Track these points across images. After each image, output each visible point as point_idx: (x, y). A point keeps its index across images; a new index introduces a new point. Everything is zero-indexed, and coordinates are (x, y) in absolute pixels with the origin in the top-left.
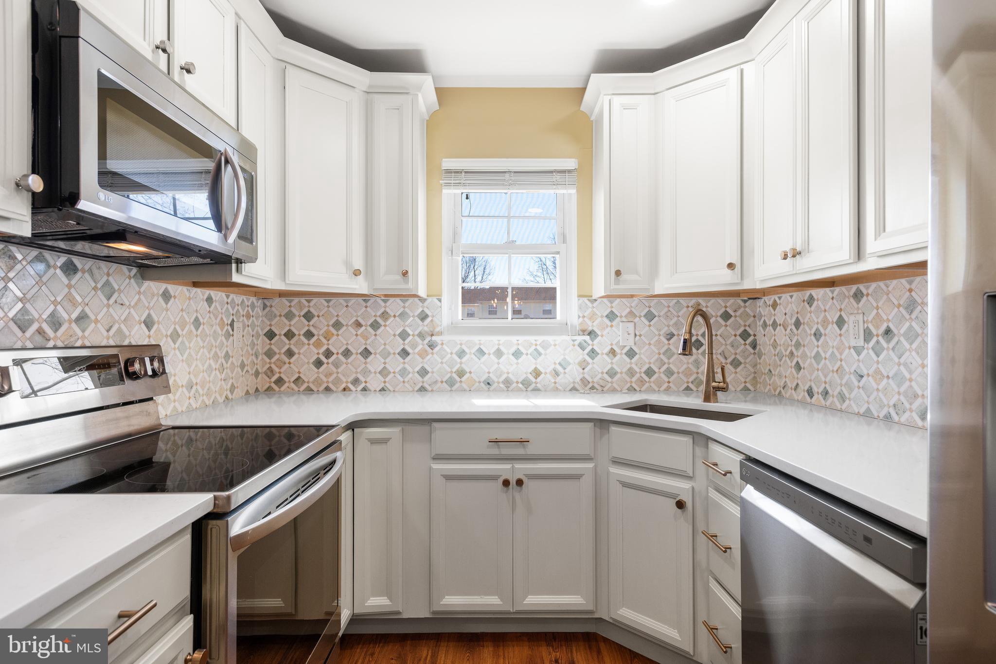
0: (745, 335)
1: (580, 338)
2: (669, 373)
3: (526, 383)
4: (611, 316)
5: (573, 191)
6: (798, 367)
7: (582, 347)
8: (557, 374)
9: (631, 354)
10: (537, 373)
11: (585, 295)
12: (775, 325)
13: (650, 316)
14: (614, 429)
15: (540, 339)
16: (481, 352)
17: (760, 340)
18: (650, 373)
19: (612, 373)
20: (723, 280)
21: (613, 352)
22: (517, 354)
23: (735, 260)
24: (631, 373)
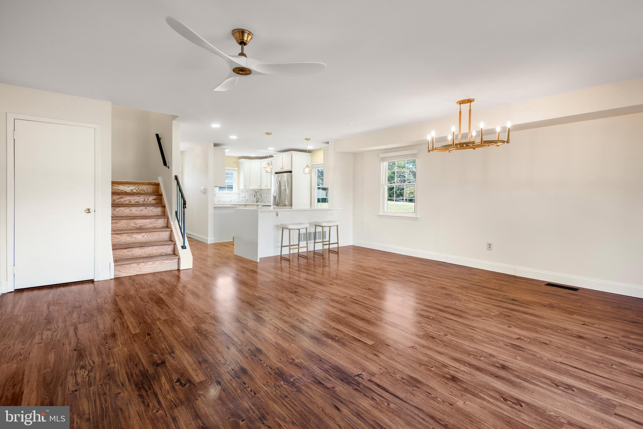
0: (260, 195)
1: (238, 195)
2: (250, 200)
3: (230, 202)
4: (242, 192)
5: (237, 173)
6: (267, 199)
7: (238, 196)
8: (234, 200)
9: (245, 197)
10: (231, 200)
11: (238, 188)
12: (264, 193)
13: (248, 192)
14: (247, 206)
15: (232, 195)
16: (223, 197)
17: (262, 195)
18: (247, 200)
19: (242, 200)
20: (258, 188)
21: (242, 197)
22: (228, 197)
23: (260, 185)
24: (245, 200)
